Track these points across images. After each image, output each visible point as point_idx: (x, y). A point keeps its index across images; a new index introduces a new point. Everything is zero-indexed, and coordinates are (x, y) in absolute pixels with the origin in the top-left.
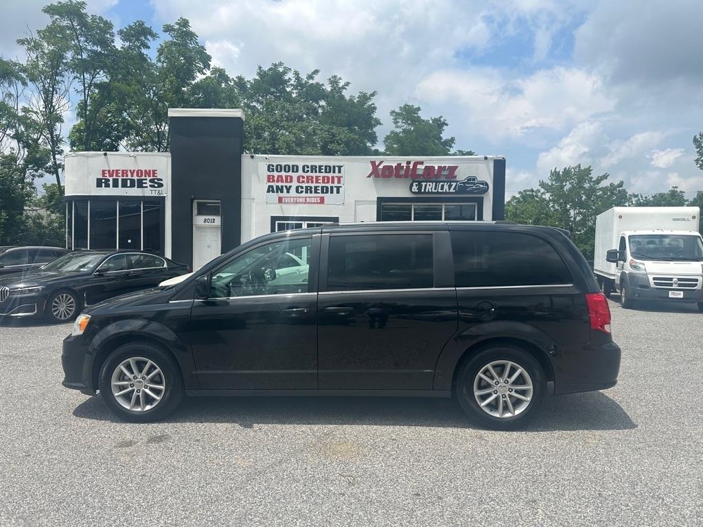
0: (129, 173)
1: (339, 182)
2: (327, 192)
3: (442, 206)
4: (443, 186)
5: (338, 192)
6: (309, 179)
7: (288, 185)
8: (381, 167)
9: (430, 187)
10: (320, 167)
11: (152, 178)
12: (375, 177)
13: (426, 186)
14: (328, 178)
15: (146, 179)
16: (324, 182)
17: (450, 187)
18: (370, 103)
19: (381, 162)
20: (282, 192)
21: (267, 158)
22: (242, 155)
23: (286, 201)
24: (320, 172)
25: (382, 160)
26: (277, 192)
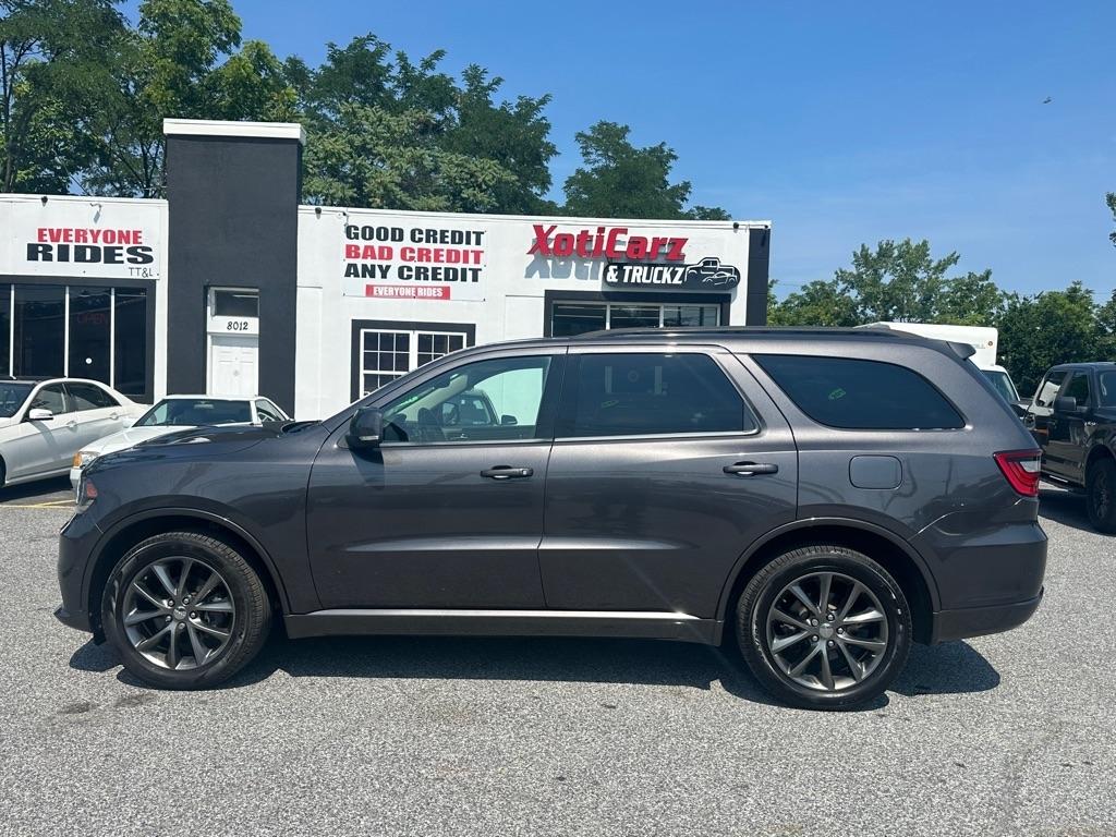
0: (90, 237)
1: (477, 261)
2: (455, 279)
3: (659, 308)
4: (661, 273)
5: (475, 279)
6: (423, 254)
7: (384, 263)
8: (552, 236)
9: (638, 274)
10: (443, 232)
11: (132, 245)
12: (542, 254)
13: (631, 271)
14: (457, 252)
15: (121, 248)
16: (449, 260)
17: (673, 274)
18: (539, 116)
19: (553, 228)
20: (374, 277)
21: (344, 214)
22: (300, 207)
23: (381, 293)
24: (442, 241)
25: (553, 223)
26: (364, 276)
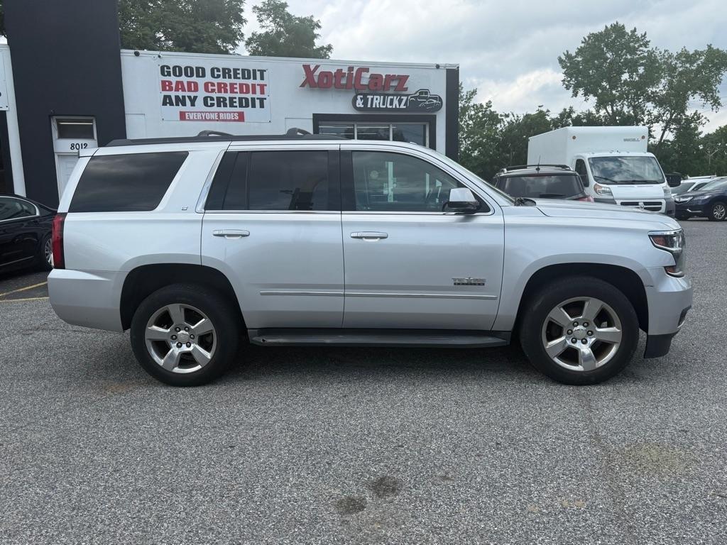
1: (262, 92)
2: (247, 106)
3: (389, 126)
4: (392, 100)
6: (221, 87)
7: (192, 94)
8: (317, 73)
9: (377, 101)
10: (235, 70)
12: (310, 87)
13: (372, 99)
14: (247, 86)
16: (241, 92)
17: (400, 101)
19: (317, 67)
20: (185, 105)
21: (159, 56)
22: (122, 51)
23: (191, 118)
24: (236, 77)
25: (318, 64)
26: (177, 105)
